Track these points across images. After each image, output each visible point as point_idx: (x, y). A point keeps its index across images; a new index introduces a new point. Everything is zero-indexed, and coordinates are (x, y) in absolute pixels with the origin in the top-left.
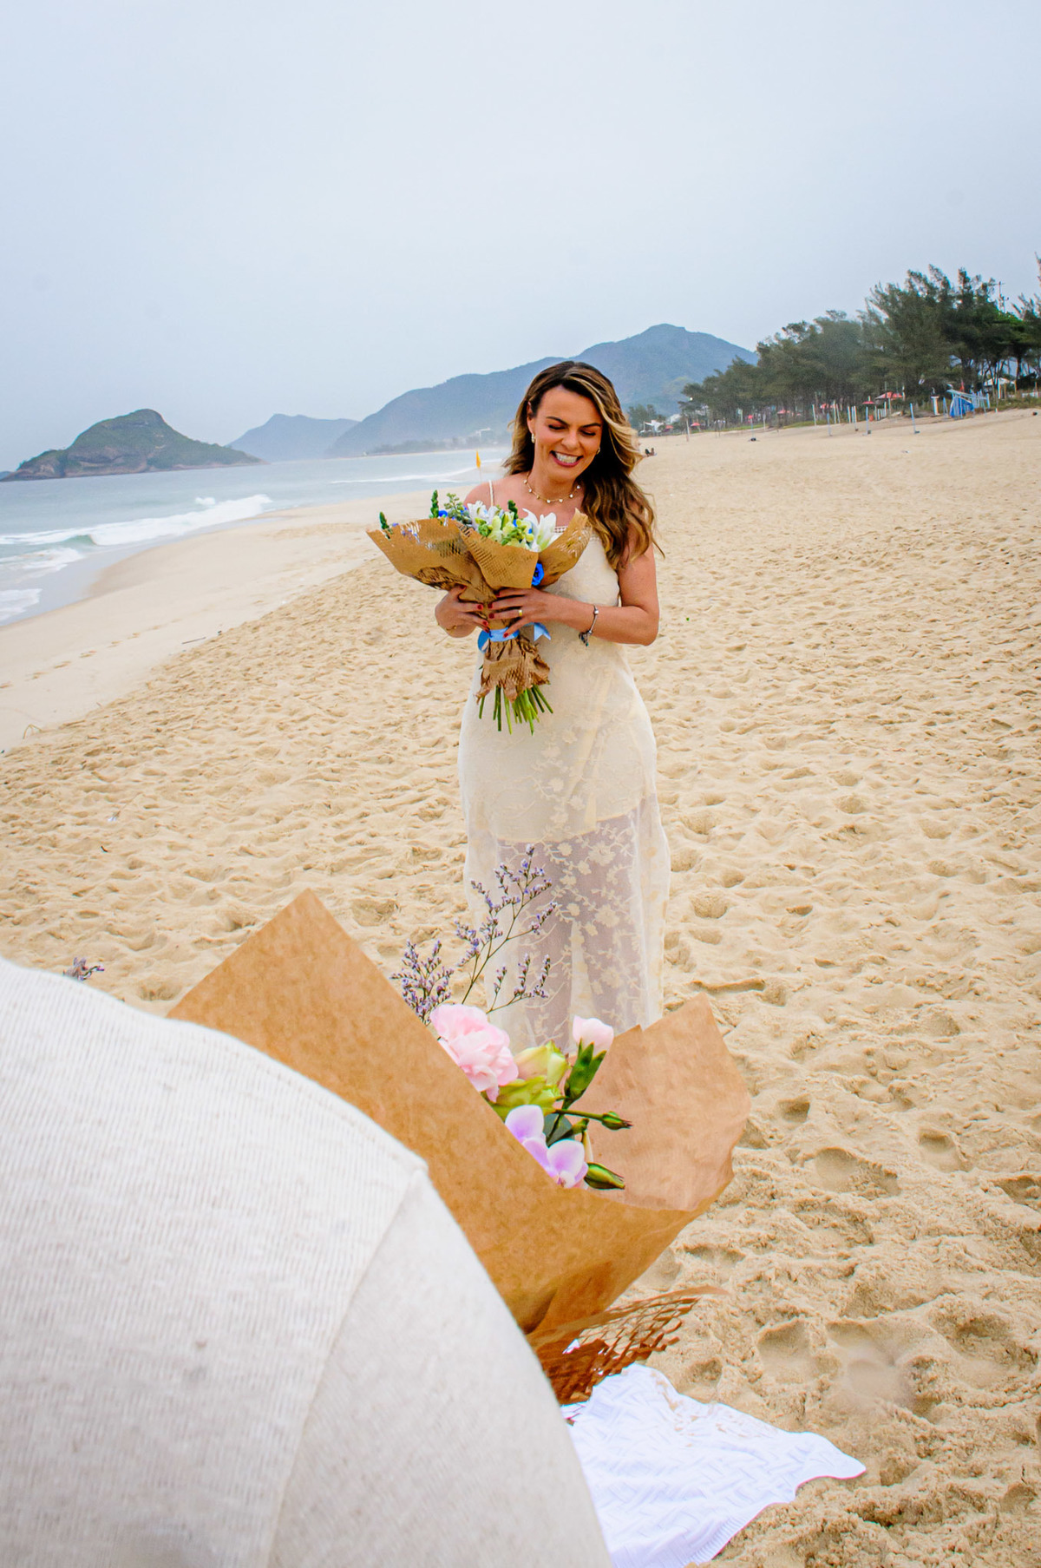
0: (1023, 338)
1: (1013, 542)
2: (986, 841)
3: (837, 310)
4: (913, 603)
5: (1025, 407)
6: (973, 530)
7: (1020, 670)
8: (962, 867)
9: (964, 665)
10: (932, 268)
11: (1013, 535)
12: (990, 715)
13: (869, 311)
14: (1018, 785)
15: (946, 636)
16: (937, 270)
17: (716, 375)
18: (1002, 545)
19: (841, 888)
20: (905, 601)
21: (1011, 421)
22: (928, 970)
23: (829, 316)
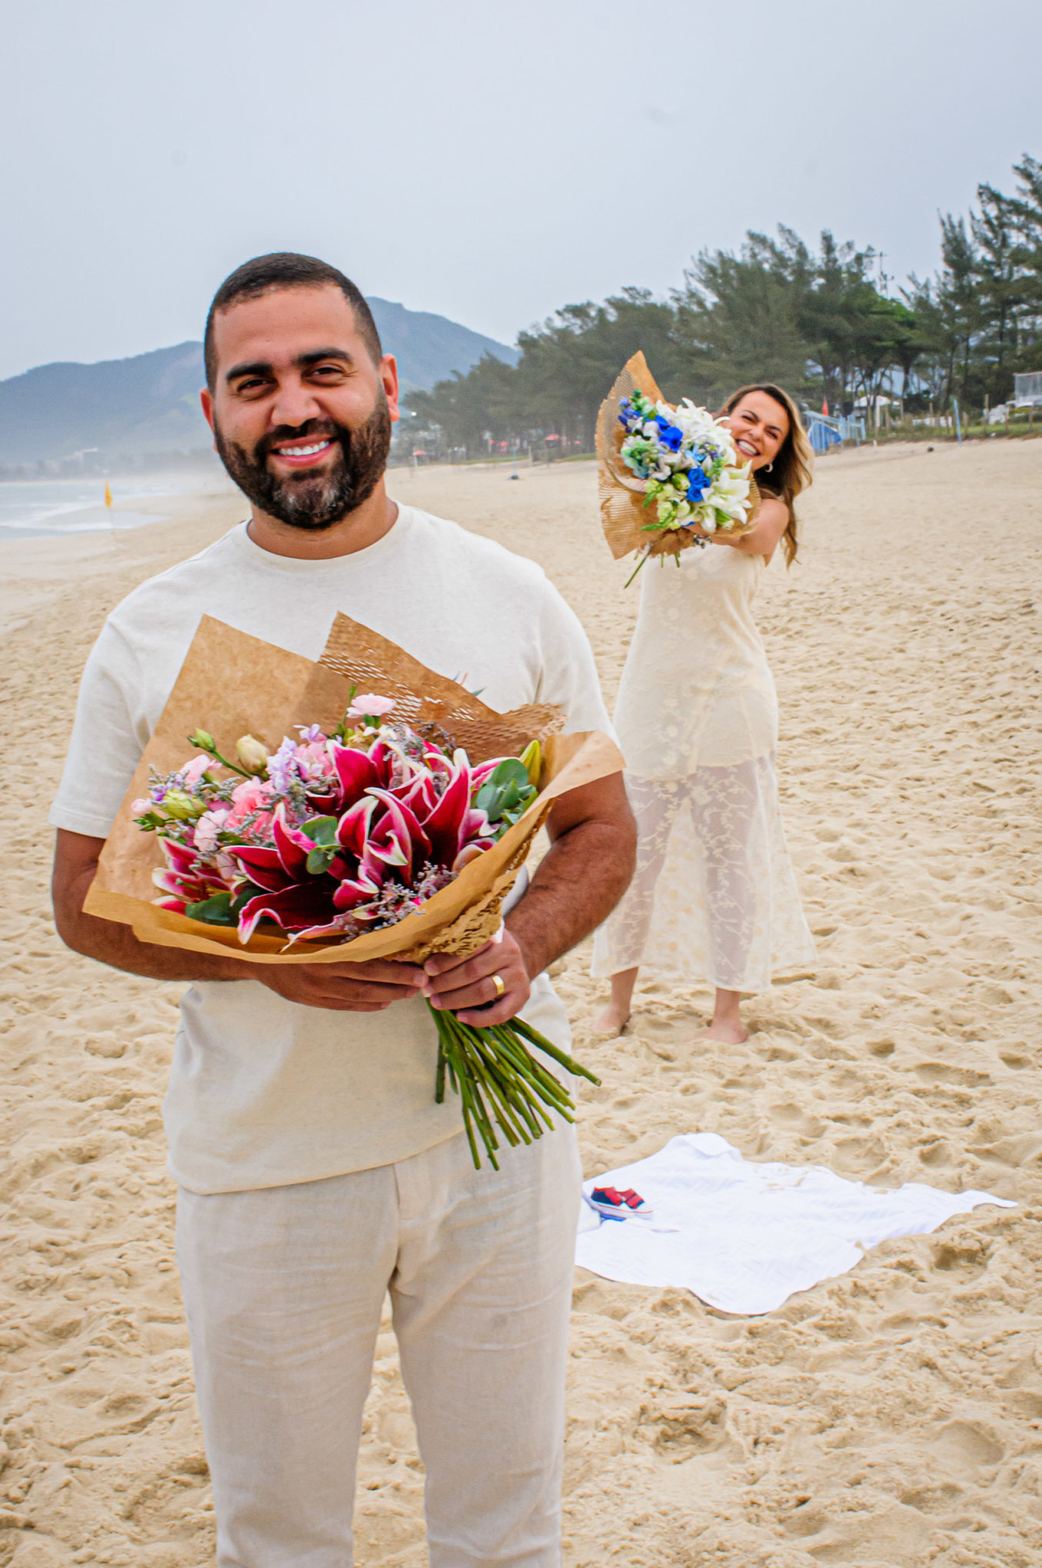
0: (915, 337)
1: (955, 606)
2: (997, 878)
3: (638, 287)
4: (841, 674)
5: (916, 440)
6: (898, 592)
7: (991, 741)
8: (977, 899)
9: (922, 736)
10: (783, 230)
11: (953, 597)
12: (967, 780)
13: (689, 290)
14: (1018, 836)
15: (892, 708)
16: (790, 232)
17: (454, 379)
18: (941, 609)
19: (859, 914)
20: (830, 672)
21: (895, 459)
22: (972, 963)
23: (626, 296)
